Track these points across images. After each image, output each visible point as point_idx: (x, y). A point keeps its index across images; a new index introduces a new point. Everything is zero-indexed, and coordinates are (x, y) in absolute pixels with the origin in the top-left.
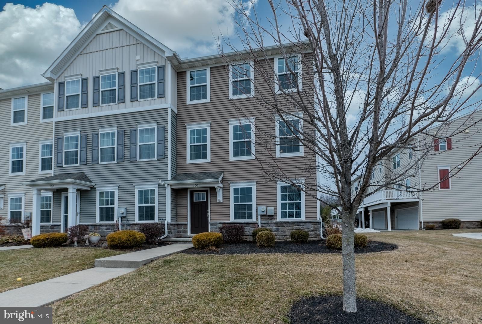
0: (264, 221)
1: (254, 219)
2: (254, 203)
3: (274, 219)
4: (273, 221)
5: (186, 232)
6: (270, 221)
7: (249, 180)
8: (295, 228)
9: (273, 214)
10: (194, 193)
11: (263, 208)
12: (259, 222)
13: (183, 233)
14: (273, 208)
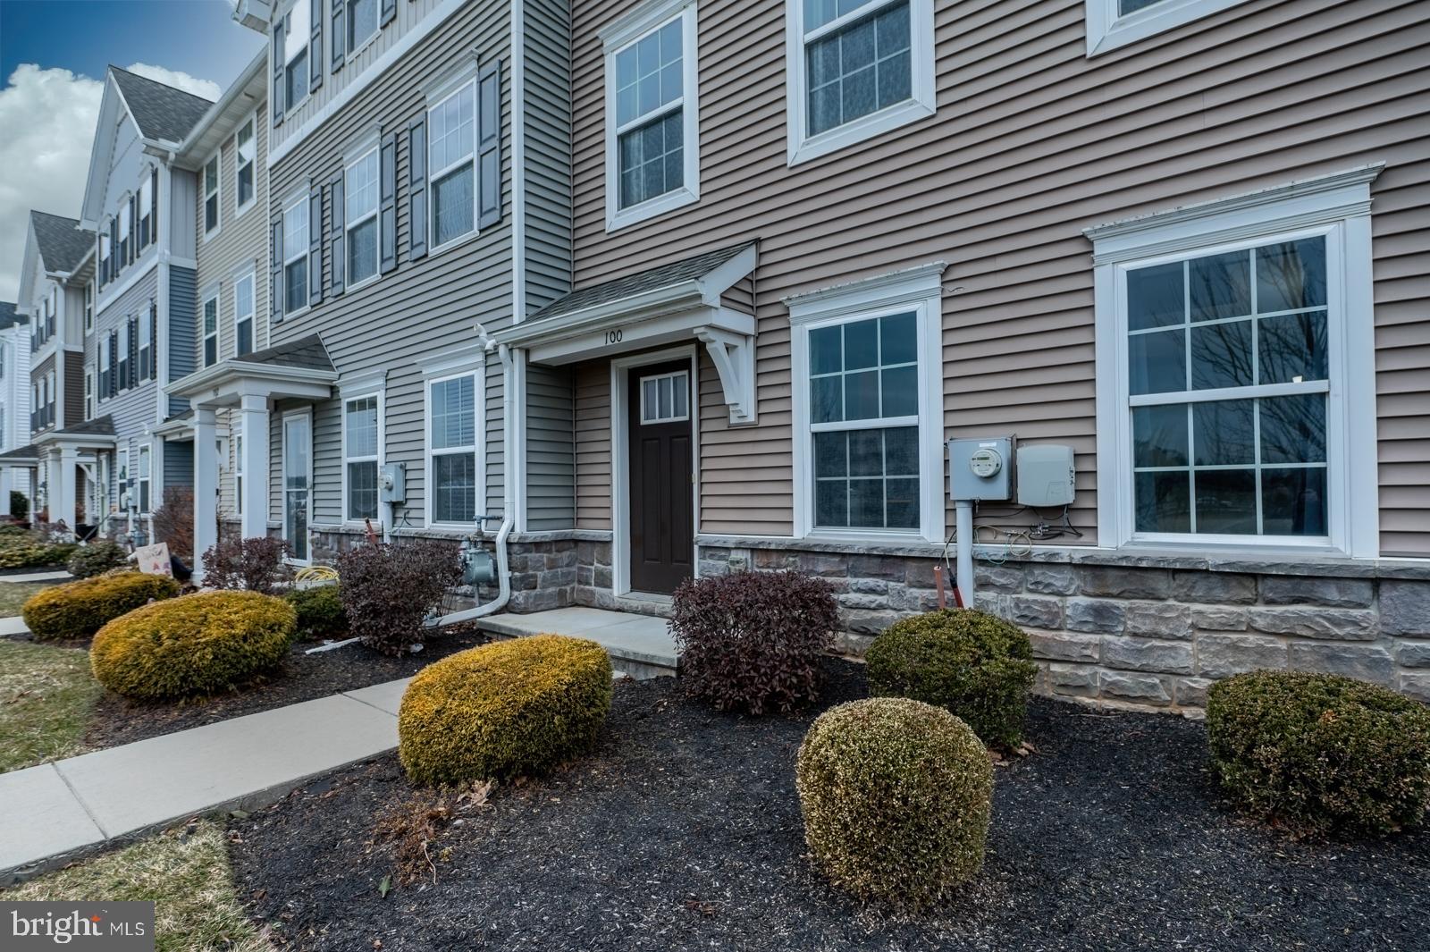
0: (996, 548)
1: (929, 533)
2: (929, 419)
3: (1077, 532)
4: (1066, 550)
5: (605, 581)
6: (1040, 550)
7: (894, 265)
8: (1260, 623)
9: (1067, 497)
10: (642, 380)
11: (992, 447)
12: (963, 549)
13: (597, 584)
14: (1063, 451)
